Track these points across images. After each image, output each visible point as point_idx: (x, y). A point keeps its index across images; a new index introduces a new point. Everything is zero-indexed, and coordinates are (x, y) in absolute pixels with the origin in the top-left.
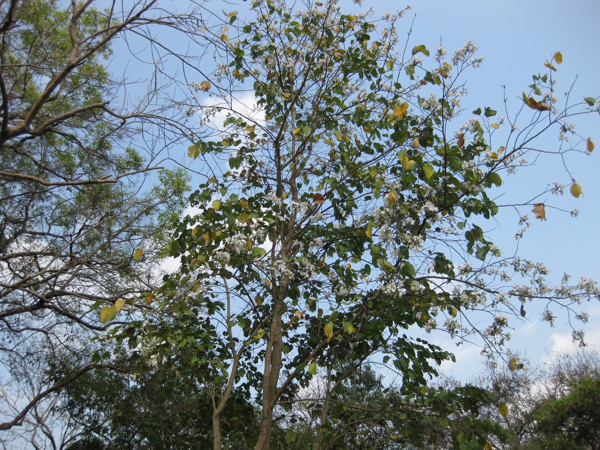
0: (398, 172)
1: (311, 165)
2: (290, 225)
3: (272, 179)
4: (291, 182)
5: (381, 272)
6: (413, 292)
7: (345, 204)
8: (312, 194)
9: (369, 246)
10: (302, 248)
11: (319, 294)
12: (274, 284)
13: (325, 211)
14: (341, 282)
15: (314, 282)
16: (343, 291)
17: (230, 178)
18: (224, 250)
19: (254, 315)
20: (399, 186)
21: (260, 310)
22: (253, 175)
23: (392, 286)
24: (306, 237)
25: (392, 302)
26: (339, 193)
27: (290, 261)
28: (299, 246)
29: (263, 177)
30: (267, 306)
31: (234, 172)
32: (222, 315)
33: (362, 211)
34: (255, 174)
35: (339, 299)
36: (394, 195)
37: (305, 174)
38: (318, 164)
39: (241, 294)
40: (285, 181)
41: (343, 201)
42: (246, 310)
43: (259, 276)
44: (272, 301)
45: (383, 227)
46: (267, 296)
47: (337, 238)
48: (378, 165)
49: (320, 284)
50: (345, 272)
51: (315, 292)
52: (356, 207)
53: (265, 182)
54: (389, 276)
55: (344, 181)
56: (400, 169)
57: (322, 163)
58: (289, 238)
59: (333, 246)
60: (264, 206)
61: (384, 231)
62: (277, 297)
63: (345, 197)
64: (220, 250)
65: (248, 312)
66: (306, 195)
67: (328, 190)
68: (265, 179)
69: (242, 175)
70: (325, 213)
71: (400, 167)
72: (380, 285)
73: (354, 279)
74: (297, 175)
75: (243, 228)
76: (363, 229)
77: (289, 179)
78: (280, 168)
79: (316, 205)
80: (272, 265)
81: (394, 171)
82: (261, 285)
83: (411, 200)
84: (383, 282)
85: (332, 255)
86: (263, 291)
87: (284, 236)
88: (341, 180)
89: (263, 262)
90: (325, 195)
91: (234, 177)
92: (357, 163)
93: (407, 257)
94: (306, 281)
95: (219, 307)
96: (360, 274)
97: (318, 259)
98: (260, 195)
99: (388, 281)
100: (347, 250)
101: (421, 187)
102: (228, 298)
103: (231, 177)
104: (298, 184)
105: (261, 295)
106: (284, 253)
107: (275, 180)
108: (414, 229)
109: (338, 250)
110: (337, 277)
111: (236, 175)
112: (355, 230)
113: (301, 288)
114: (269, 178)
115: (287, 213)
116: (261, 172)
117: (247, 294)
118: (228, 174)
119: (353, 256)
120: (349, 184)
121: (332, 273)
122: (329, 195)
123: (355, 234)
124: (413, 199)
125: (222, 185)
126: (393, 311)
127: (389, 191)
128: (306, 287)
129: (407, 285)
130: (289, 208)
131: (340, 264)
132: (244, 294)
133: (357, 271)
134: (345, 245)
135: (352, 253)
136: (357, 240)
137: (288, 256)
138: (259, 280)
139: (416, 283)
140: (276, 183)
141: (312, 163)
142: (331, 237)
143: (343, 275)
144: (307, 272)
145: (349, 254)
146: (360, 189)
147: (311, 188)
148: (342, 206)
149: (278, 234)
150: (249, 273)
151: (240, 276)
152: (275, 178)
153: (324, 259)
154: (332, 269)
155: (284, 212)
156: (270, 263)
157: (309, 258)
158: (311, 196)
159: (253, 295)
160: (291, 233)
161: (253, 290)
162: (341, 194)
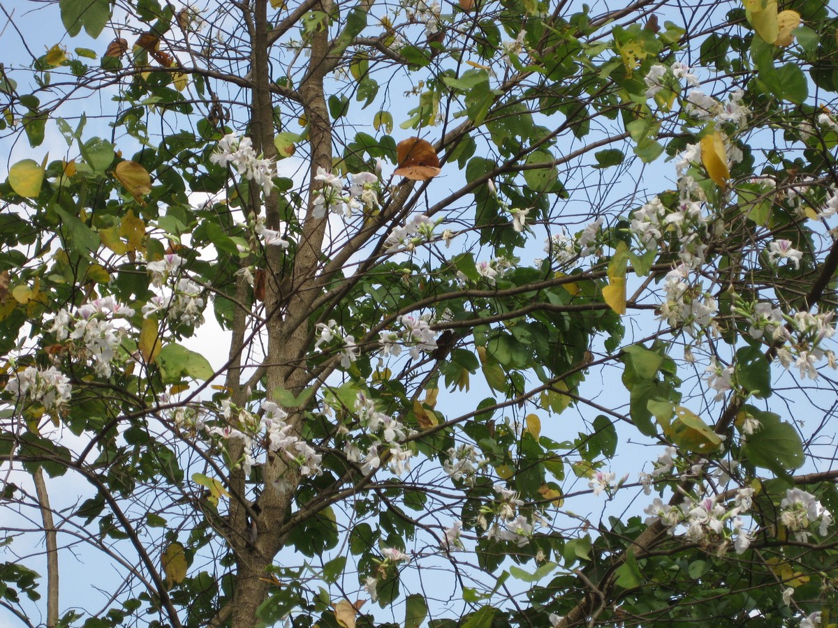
0: (732, 55)
1: (385, 23)
2: (301, 262)
3: (230, 78)
4: (307, 94)
5: (662, 451)
6: (789, 532)
7: (520, 180)
8: (387, 140)
9: (610, 345)
10: (350, 355)
11: (410, 534)
12: (237, 496)
13: (440, 207)
14: (500, 486)
15: (394, 487)
16: (510, 524)
17: (60, 74)
18: (42, 361)
19: (155, 617)
20: (737, 114)
21: (181, 598)
22: (154, 63)
23: (709, 508)
24: (361, 309)
25: (697, 570)
26: (495, 136)
27: (301, 402)
28: (338, 345)
29: (195, 72)
30: (206, 584)
31: (80, 52)
32: (26, 620)
33: (587, 209)
34: (161, 57)
35: (490, 555)
36: (721, 149)
37: (358, 59)
38: (412, 20)
39: (102, 534)
40: (282, 88)
41: (511, 169)
42: (123, 598)
43: (175, 461)
44: (226, 561)
45: (676, 273)
46: (205, 540)
47: (484, 315)
48: (653, 25)
49: (416, 495)
50: (513, 448)
51: (398, 526)
52: (562, 193)
53: (200, 90)
54: (696, 468)
55: (517, 92)
56: (739, 43)
57: (426, 17)
58: (298, 314)
59: (468, 343)
60: (199, 185)
61: (682, 286)
62: (251, 548)
63: (521, 153)
64: (24, 361)
65: (132, 605)
66: (363, 142)
67: (454, 125)
68: (201, 77)
69: (111, 64)
70: (439, 215)
71: (737, 38)
72: (658, 502)
73: (549, 477)
74: (328, 63)
75: (112, 270)
76: (589, 281)
77: (297, 79)
78: (263, 36)
79: (407, 184)
80: (233, 422)
81: (713, 52)
82: (185, 499)
83: (780, 167)
84: (668, 492)
85: (462, 382)
86: (190, 525)
87: (279, 304)
88: (506, 88)
89: (197, 408)
90: (441, 145)
91: (79, 70)
92: (568, 19)
93: (766, 392)
94: (363, 482)
95: (12, 585)
96: (576, 457)
97: (410, 395)
98: (179, 142)
99: (688, 486)
100: (520, 359)
101: (823, 117)
102: (52, 552)
103: (68, 69)
104: (333, 98)
105: (183, 538)
106: (277, 375)
107: (242, 83)
108: (788, 284)
109: (489, 360)
110: (484, 467)
111: (85, 61)
112: (556, 286)
113: (342, 514)
114: (218, 76)
115: (289, 216)
116: (188, 50)
117: (132, 535)
118: (55, 55)
119: (549, 385)
120: (534, 104)
121: (463, 454)
122: (457, 145)
123: (555, 300)
124: (786, 163)
125: (30, 101)
126: (704, 606)
127: (694, 130)
128: (360, 508)
129: (764, 508)
130: (297, 199)
131: (498, 417)
132: (116, 535)
133: (563, 446)
134: (512, 342)
135: (541, 376)
136: (560, 322)
137: (292, 383)
138: (176, 477)
139: (800, 497)
140: (248, 95)
141: (391, 16)
142: (458, 311)
143: (507, 460)
144: (373, 448)
145: (531, 380)
146: (578, 123)
147: (383, 118)
148: (506, 187)
149: (253, 295)
150: (137, 450)
151: (97, 464)
152: (243, 73)
153: (432, 397)
154: (461, 438)
155: (280, 210)
156: (227, 413)
157: (373, 393)
158: (386, 147)
159: (152, 537)
160: (306, 296)
161: (154, 519)
162: (506, 141)
